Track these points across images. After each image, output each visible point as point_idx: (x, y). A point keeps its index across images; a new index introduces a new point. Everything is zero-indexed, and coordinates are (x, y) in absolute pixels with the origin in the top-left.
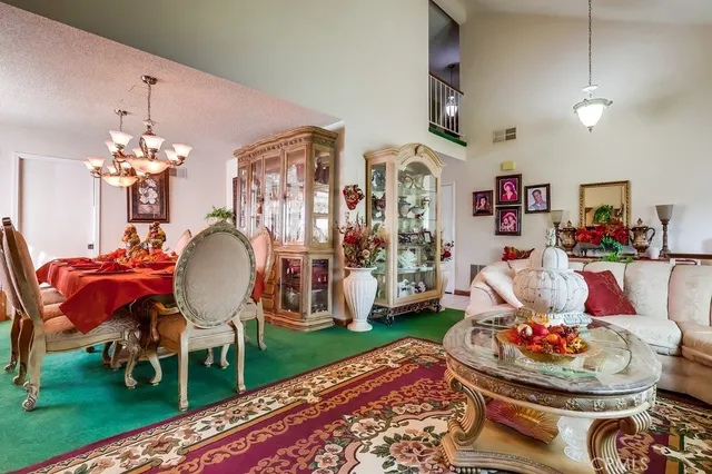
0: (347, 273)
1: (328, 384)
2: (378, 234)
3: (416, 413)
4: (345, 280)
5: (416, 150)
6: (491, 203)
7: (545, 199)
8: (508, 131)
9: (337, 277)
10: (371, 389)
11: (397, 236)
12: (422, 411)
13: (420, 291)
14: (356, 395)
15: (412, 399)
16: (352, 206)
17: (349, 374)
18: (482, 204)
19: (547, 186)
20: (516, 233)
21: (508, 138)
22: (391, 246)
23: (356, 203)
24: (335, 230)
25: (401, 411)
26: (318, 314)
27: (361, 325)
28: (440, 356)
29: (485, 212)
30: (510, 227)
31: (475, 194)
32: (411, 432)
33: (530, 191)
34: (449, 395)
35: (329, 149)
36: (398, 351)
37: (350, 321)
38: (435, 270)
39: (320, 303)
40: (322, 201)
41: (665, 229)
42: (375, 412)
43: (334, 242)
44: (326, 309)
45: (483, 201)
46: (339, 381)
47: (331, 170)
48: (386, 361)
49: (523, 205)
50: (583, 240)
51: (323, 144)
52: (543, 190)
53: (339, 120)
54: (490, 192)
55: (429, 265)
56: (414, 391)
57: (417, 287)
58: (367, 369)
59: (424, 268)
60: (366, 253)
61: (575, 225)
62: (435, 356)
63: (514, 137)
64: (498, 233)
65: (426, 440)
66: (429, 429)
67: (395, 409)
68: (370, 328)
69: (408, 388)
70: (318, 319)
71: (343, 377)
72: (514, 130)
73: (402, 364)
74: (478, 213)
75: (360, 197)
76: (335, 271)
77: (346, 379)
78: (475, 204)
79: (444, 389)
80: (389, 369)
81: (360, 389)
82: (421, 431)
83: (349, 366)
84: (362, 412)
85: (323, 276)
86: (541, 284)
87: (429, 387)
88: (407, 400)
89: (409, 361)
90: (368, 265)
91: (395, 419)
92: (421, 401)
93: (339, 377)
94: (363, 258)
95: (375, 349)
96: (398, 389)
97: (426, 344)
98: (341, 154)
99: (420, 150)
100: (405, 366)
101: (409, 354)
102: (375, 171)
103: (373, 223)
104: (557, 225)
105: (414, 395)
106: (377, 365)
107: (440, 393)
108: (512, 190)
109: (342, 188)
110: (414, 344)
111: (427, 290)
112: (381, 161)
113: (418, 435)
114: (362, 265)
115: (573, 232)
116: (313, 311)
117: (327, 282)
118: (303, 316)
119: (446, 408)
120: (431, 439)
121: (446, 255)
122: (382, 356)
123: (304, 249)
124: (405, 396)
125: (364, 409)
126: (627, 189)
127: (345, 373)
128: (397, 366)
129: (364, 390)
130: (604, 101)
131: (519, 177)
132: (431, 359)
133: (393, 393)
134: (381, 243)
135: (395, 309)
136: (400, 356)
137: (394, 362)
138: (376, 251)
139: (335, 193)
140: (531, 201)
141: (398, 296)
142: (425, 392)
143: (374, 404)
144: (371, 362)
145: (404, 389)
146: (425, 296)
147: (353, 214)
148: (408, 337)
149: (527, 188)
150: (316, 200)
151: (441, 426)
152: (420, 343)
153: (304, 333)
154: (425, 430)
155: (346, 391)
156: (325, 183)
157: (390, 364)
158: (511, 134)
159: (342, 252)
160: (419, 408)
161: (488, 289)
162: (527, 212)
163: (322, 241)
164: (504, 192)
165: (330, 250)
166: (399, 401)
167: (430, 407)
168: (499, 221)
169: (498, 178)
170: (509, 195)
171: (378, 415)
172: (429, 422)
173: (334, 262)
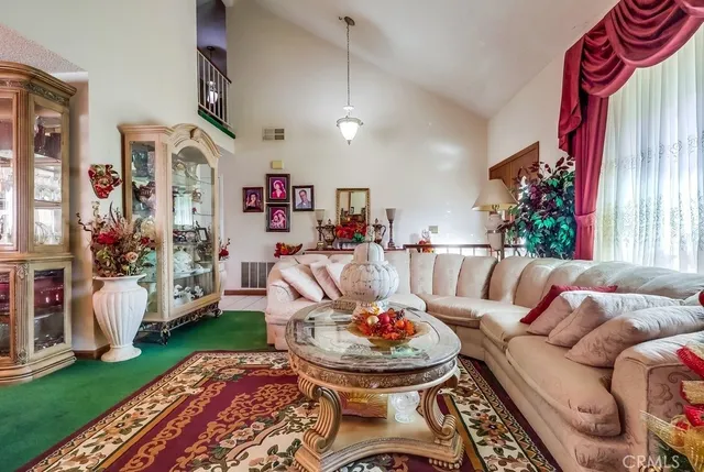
0: (98, 286)
1: (109, 448)
2: (144, 232)
3: (249, 439)
4: (96, 296)
5: (192, 132)
6: (261, 199)
7: (310, 200)
8: (277, 131)
9: (80, 292)
10: (179, 431)
11: (171, 235)
12: (256, 434)
13: (197, 297)
14: (162, 447)
15: (236, 424)
16: (102, 193)
17: (136, 422)
18: (252, 199)
19: (311, 187)
20: (285, 229)
21: (277, 138)
22: (165, 245)
23: (110, 189)
24: (73, 226)
25: (232, 443)
26: (46, 351)
27: (125, 351)
28: (243, 365)
29: (257, 209)
30: (280, 224)
31: (245, 189)
32: (255, 462)
33: (297, 191)
34: (273, 404)
35: (60, 108)
36: (191, 372)
37: (106, 349)
38: (213, 271)
39: (50, 333)
40: (48, 182)
41: (391, 227)
42: (200, 458)
43: (72, 244)
44: (62, 341)
45: (253, 198)
46: (124, 438)
47: (65, 139)
48: (182, 389)
49: (291, 203)
50: (341, 235)
51: (50, 98)
52: (308, 191)
53: (78, 69)
54: (261, 189)
55: (205, 266)
56: (235, 413)
57: (193, 293)
58: (160, 407)
59: (201, 270)
60: (133, 257)
61: (333, 223)
62: (238, 366)
63: (282, 138)
64: (269, 230)
65: (277, 463)
66: (273, 450)
67: (224, 444)
68: (140, 352)
69: (226, 412)
70: (46, 358)
71: (128, 430)
72: (282, 131)
73: (205, 386)
74: (248, 209)
75: (116, 181)
76: (74, 284)
77: (134, 431)
78: (245, 201)
79: (265, 400)
80: (190, 398)
81: (164, 436)
82: (265, 455)
83: (132, 411)
84: (182, 466)
85: (52, 295)
86: (370, 277)
87: (249, 403)
88: (232, 427)
89: (211, 381)
90: (135, 272)
91: (230, 456)
92: (248, 423)
93: (121, 432)
94: (127, 263)
95: (159, 378)
96: (214, 418)
97: (221, 356)
98: (82, 119)
99: (197, 133)
100: (210, 388)
101: (207, 372)
102: (136, 149)
103: (135, 218)
104: (320, 222)
105: (237, 418)
106: (171, 398)
107: (264, 405)
108: (281, 189)
109: (84, 168)
110: (206, 359)
111: (205, 295)
112: (146, 138)
113: (265, 463)
114: (125, 273)
115: (331, 228)
116: (38, 347)
117: (62, 301)
118: (17, 359)
119: (277, 420)
120: (281, 460)
121: (224, 254)
122: (173, 384)
123: (18, 255)
124: (228, 424)
125: (182, 461)
126: (368, 194)
127: (129, 423)
128: (200, 390)
129: (170, 436)
130: (358, 121)
131: (287, 176)
132: (236, 371)
133: (211, 426)
134: (151, 243)
135: (170, 324)
136: (198, 377)
137: (193, 387)
138: (143, 253)
139: (72, 172)
140: (298, 201)
141: (174, 307)
142: (248, 411)
143: (193, 449)
144: (161, 397)
145: (222, 415)
146: (203, 302)
147: (104, 205)
148: (196, 353)
149: (294, 187)
150: (38, 181)
151: (283, 441)
152: (214, 355)
153: (26, 385)
154: (269, 454)
155: (145, 447)
156: (54, 157)
157: (189, 391)
158: (279, 135)
159: (88, 257)
160: (250, 431)
161: (286, 285)
162: (295, 210)
163: (51, 242)
164: (274, 190)
165: (67, 255)
166: (223, 432)
167: (262, 425)
168: (270, 218)
169: (269, 176)
170: (279, 193)
171: (205, 460)
172: (270, 442)
173: (73, 272)
